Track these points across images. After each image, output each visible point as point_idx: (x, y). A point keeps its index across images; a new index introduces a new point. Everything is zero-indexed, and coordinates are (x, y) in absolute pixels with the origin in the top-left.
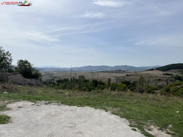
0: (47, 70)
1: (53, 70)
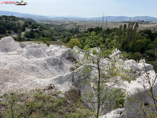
0: (70, 19)
1: (75, 19)
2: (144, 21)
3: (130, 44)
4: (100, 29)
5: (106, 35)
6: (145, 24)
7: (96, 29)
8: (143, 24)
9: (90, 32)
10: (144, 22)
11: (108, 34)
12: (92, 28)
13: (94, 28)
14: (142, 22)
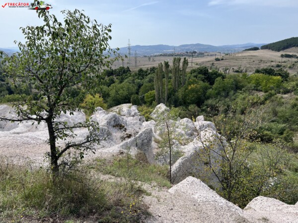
2: (195, 52)
3: (180, 94)
4: (127, 71)
5: (139, 80)
6: (198, 56)
7: (120, 71)
8: (195, 57)
9: (108, 76)
10: (196, 54)
11: (142, 79)
12: (112, 70)
13: (116, 70)
14: (194, 54)
